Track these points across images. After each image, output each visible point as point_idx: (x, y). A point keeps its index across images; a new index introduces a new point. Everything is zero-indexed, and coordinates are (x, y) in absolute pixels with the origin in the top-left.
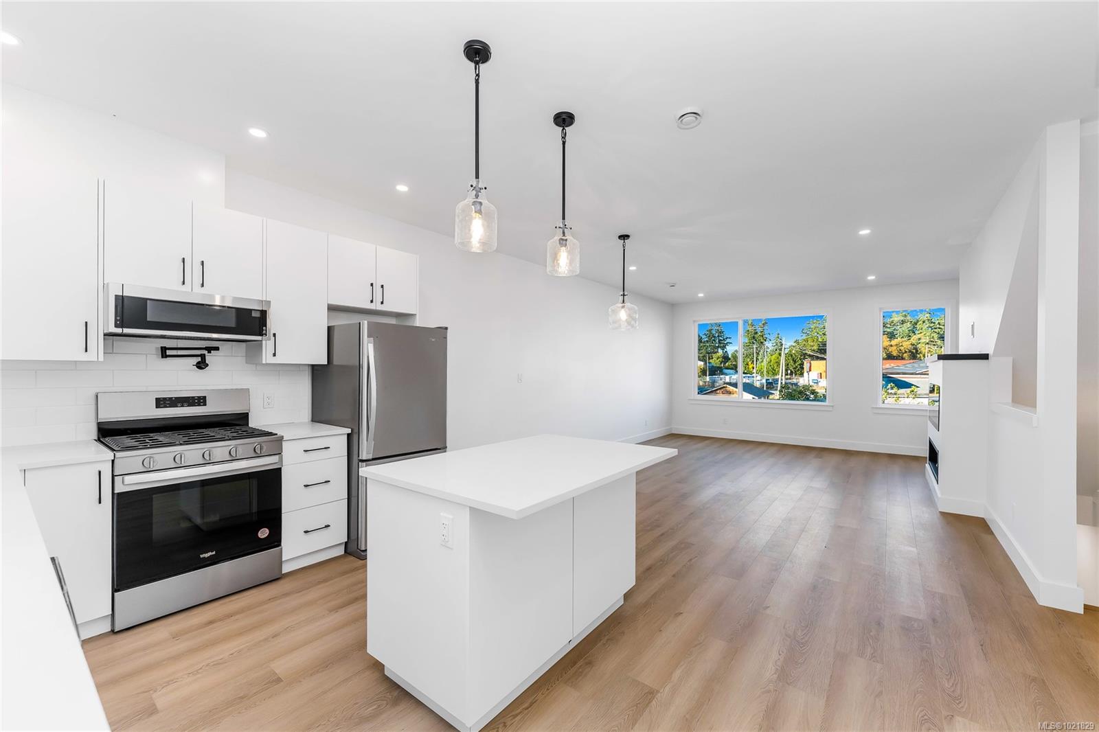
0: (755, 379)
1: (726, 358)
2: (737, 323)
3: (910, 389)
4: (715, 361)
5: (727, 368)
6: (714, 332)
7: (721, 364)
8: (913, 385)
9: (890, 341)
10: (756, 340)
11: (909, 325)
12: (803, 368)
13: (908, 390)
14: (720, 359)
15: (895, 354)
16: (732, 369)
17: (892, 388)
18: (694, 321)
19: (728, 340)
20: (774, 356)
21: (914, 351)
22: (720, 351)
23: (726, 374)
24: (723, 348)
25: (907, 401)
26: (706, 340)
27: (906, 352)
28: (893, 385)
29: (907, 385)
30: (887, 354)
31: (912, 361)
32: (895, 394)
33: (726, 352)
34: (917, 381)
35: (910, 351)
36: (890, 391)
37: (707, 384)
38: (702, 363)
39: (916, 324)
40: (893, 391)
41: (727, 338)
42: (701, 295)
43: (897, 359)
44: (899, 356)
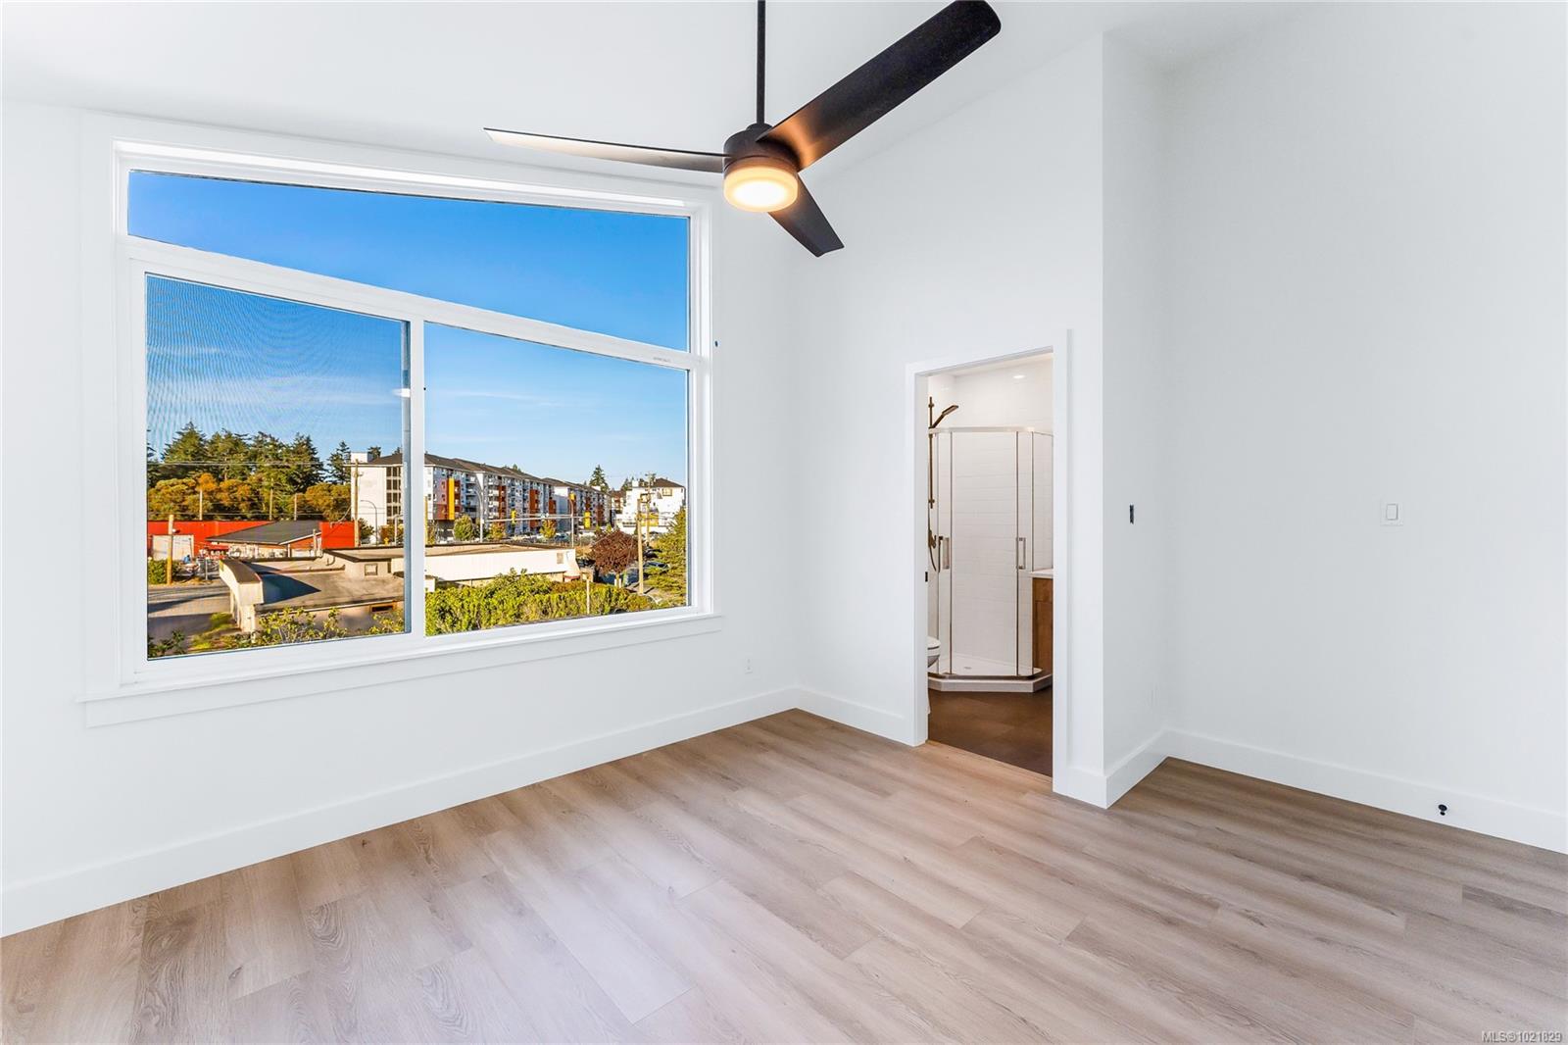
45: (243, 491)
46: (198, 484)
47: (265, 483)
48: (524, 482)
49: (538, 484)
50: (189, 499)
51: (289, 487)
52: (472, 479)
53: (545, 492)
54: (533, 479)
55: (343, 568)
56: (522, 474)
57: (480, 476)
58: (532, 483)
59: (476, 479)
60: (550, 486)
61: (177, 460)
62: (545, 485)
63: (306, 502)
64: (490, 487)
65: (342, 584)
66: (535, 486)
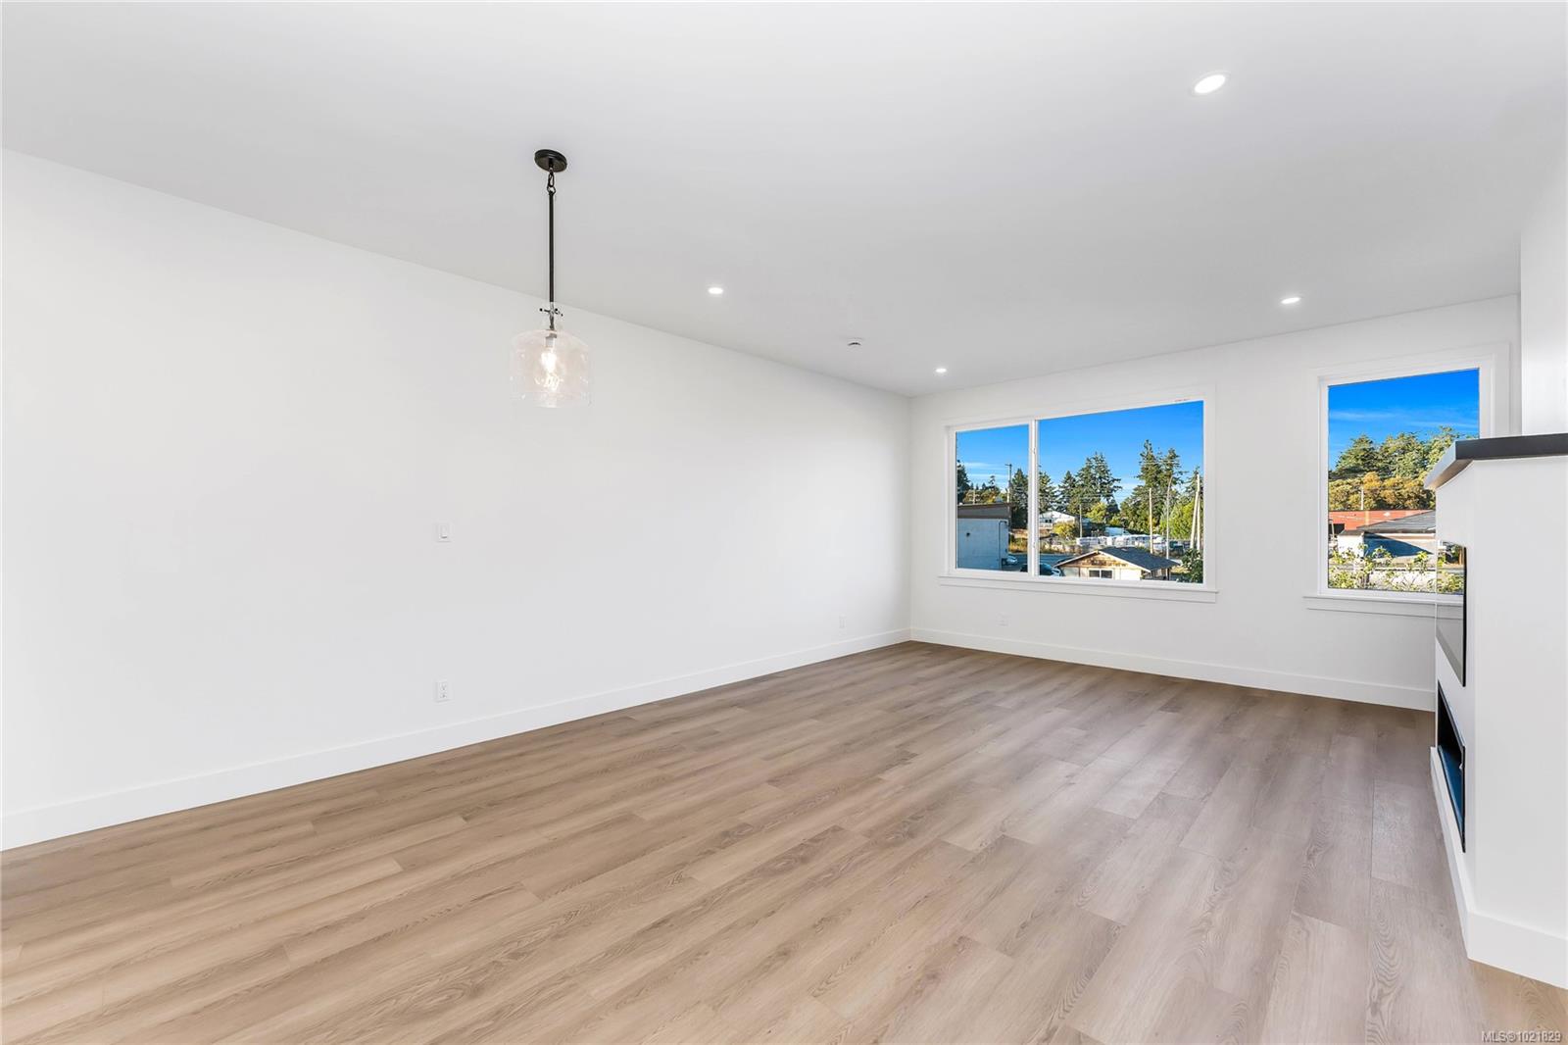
0: (1153, 542)
1: (1112, 509)
3: (1416, 557)
4: (1094, 516)
5: (1112, 526)
6: (1093, 471)
7: (1103, 519)
8: (1421, 550)
9: (1383, 480)
10: (1159, 483)
11: (1414, 455)
13: (1412, 559)
14: (1103, 512)
15: (1390, 500)
16: (1120, 526)
17: (1381, 556)
18: (948, 428)
19: (1116, 484)
21: (1425, 496)
23: (1108, 535)
24: (1108, 496)
25: (1409, 576)
26: (1080, 483)
27: (1410, 497)
28: (1383, 550)
29: (1410, 550)
30: (1377, 502)
31: (1420, 511)
32: (1387, 564)
33: (1113, 501)
34: (1426, 543)
35: (1417, 497)
36: (1378, 560)
37: (1076, 549)
38: (1073, 518)
39: (1428, 453)
40: (1382, 560)
41: (1113, 481)
42: (941, 370)
43: (1394, 508)
44: (1399, 504)
46: (1362, 482)
50: (1353, 498)
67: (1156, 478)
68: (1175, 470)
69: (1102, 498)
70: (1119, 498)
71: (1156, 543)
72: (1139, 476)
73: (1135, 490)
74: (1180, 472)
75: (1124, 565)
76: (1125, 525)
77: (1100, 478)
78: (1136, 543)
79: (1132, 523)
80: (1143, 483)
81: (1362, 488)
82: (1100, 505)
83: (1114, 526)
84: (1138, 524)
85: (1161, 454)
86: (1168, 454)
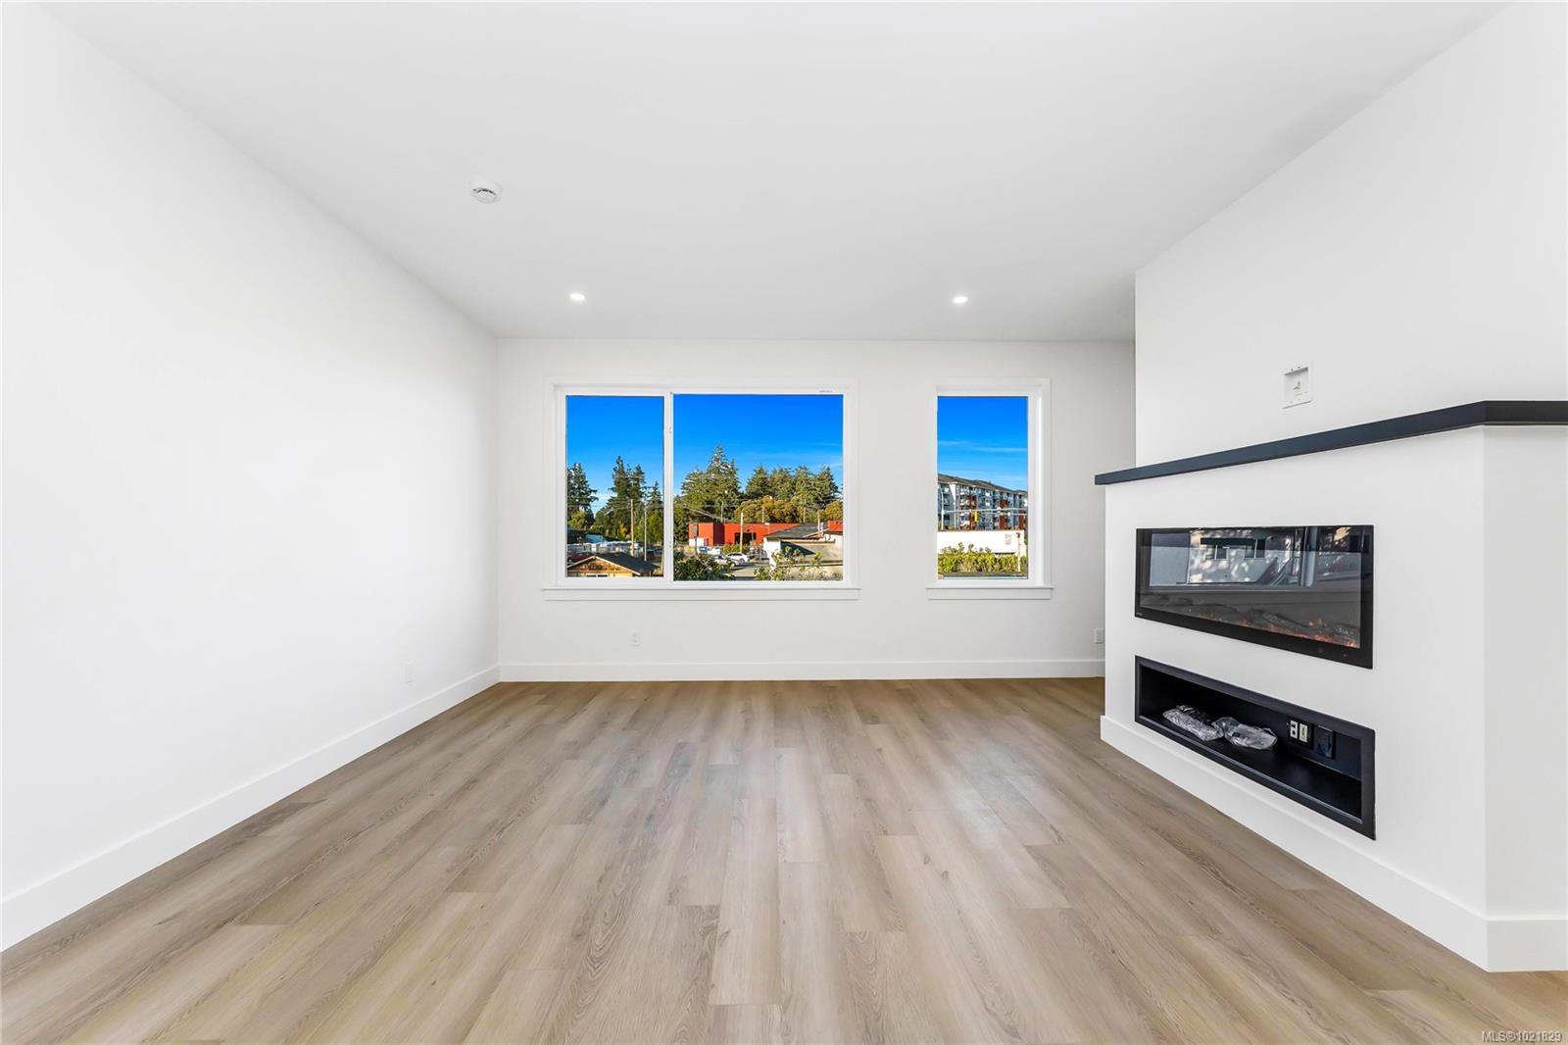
0: (631, 547)
1: (589, 518)
2: (662, 399)
5: (591, 533)
7: (583, 527)
12: (688, 533)
14: (582, 520)
15: (777, 516)
16: (599, 534)
18: (556, 387)
19: (592, 494)
20: (652, 517)
22: (582, 509)
23: (592, 541)
24: (586, 505)
34: (812, 547)
41: (591, 491)
45: (787, 507)
46: (762, 503)
47: (801, 503)
48: (994, 493)
49: (1008, 494)
50: (758, 513)
51: (815, 506)
52: (946, 490)
53: (1015, 501)
54: (1002, 490)
55: (834, 542)
56: (993, 485)
57: (953, 487)
58: (1001, 493)
59: (950, 490)
60: (1020, 496)
61: (755, 488)
62: (1015, 496)
63: (825, 516)
64: (962, 497)
65: (831, 551)
66: (1005, 496)
67: (626, 492)
68: (641, 485)
69: (581, 508)
70: (596, 508)
71: (634, 550)
72: (612, 489)
73: (610, 500)
74: (645, 488)
75: (617, 569)
76: (601, 532)
77: (579, 488)
78: (617, 549)
79: (607, 531)
80: (615, 495)
81: (763, 507)
82: (579, 515)
83: (595, 534)
84: (614, 533)
85: (630, 468)
86: (635, 471)
